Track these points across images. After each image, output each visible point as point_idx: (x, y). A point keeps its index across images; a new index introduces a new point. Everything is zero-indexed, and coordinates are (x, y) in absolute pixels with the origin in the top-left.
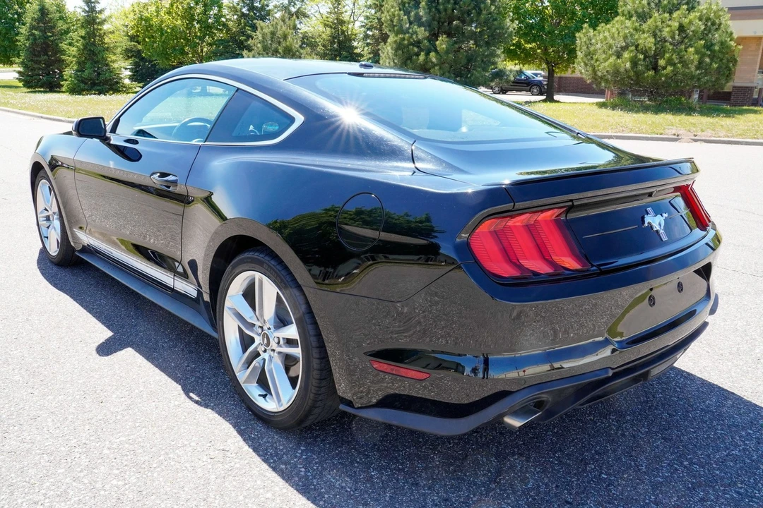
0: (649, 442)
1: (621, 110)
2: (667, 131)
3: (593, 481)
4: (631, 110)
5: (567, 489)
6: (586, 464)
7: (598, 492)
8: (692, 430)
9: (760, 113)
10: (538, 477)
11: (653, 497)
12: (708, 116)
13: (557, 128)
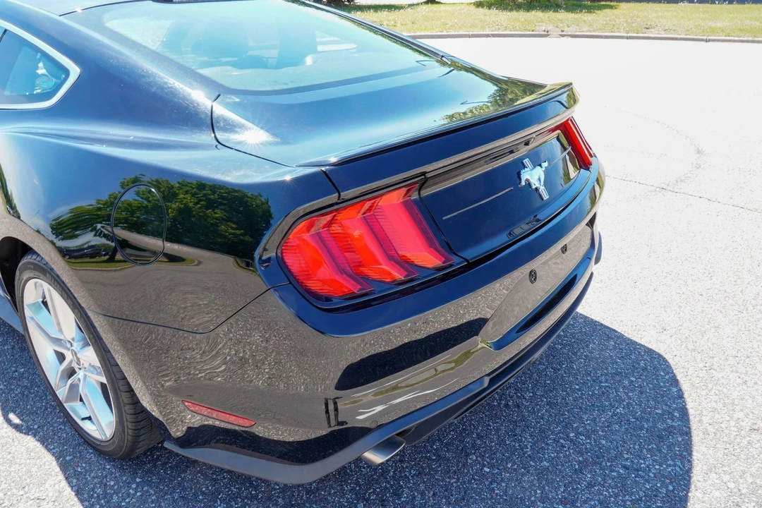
0: (534, 412)
1: (497, 9)
2: (538, 28)
3: (474, 479)
4: (505, 9)
5: (445, 497)
6: (467, 455)
7: (479, 494)
8: (577, 387)
9: (616, 8)
10: (414, 484)
11: (539, 492)
12: (572, 13)
13: (426, 55)
